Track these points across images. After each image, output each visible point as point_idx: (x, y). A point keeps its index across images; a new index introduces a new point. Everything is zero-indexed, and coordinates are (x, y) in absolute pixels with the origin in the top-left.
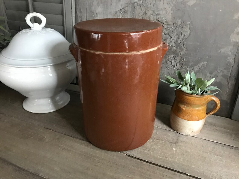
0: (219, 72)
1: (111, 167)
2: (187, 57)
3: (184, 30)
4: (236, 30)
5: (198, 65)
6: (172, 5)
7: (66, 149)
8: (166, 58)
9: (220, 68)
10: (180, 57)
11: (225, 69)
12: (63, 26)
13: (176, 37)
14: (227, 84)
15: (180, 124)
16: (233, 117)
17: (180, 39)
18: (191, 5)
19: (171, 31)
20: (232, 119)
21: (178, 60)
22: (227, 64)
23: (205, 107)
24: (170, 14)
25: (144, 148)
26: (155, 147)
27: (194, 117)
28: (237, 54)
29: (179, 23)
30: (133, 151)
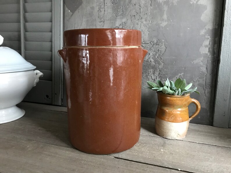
0: (195, 81)
1: (98, 167)
2: (165, 70)
3: (160, 47)
4: (203, 43)
5: (176, 76)
6: (148, 27)
7: (49, 155)
8: (146, 72)
9: (195, 78)
10: (158, 71)
11: (200, 78)
12: (51, 51)
13: (153, 53)
14: (204, 92)
15: (165, 127)
16: (214, 124)
17: (157, 55)
18: (163, 26)
19: (149, 48)
20: (214, 126)
21: (157, 73)
22: (201, 74)
23: (186, 109)
24: (147, 34)
25: (132, 151)
26: (143, 149)
27: (178, 119)
28: (208, 64)
29: (155, 41)
30: (121, 153)
